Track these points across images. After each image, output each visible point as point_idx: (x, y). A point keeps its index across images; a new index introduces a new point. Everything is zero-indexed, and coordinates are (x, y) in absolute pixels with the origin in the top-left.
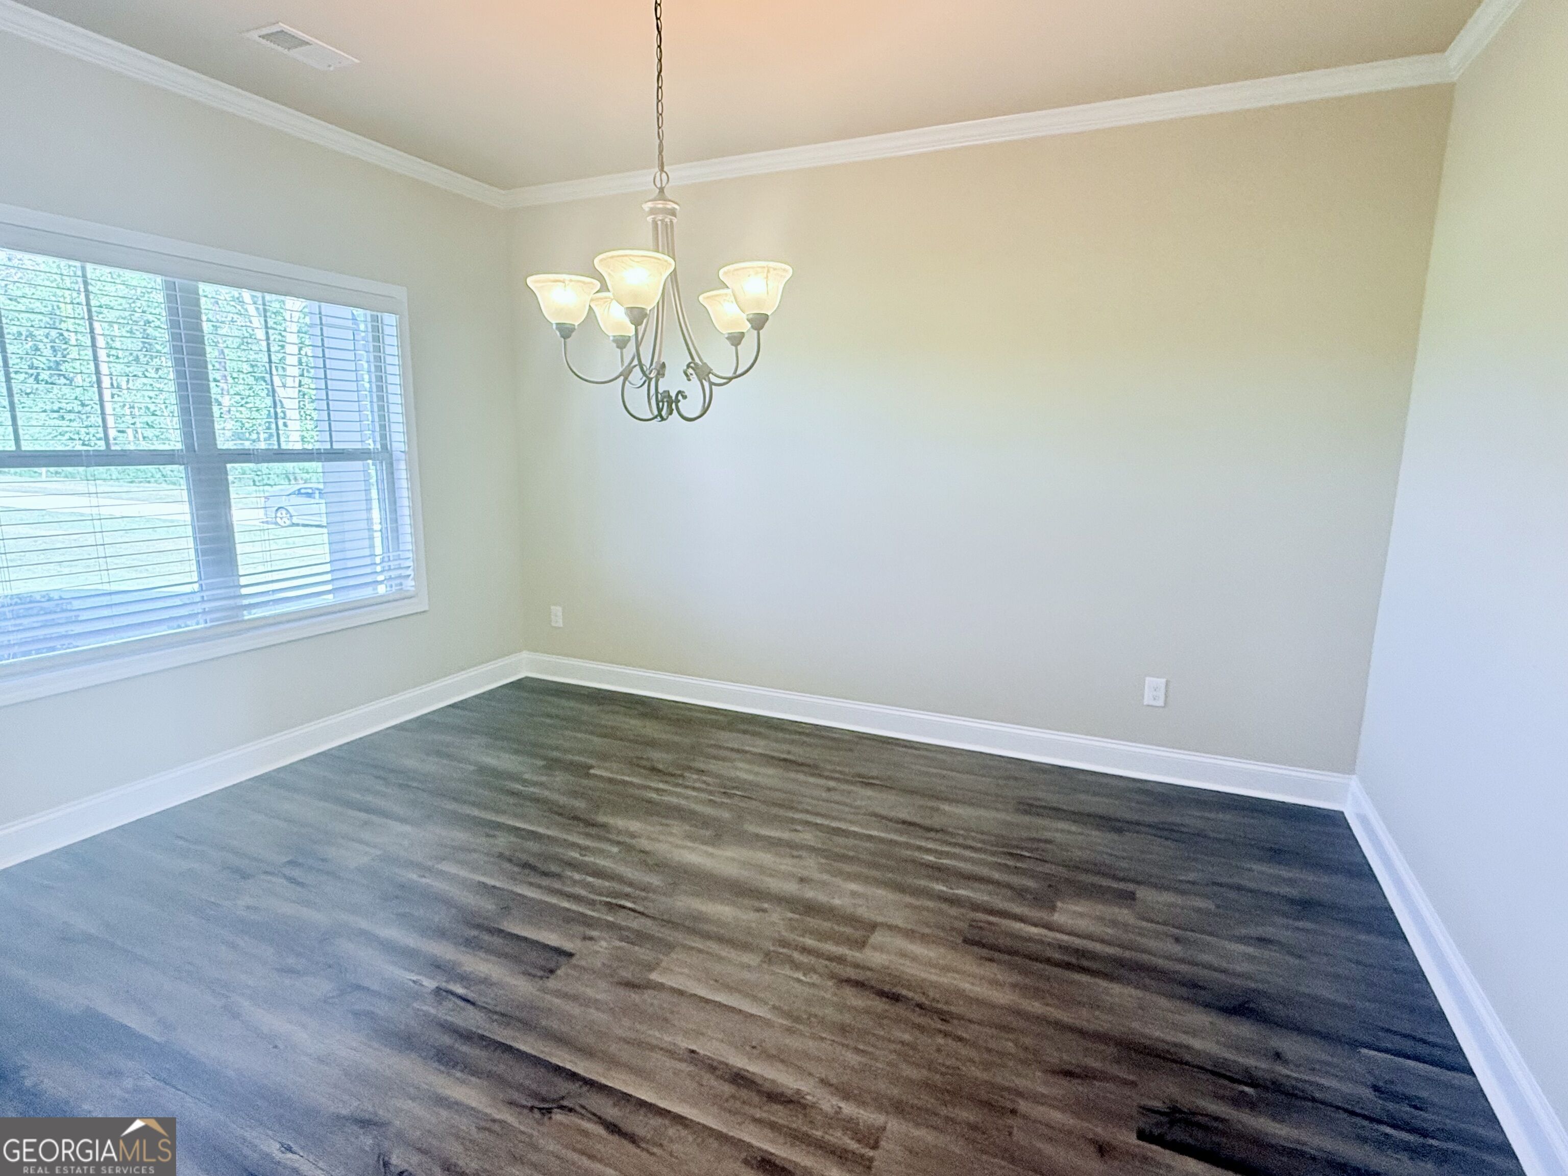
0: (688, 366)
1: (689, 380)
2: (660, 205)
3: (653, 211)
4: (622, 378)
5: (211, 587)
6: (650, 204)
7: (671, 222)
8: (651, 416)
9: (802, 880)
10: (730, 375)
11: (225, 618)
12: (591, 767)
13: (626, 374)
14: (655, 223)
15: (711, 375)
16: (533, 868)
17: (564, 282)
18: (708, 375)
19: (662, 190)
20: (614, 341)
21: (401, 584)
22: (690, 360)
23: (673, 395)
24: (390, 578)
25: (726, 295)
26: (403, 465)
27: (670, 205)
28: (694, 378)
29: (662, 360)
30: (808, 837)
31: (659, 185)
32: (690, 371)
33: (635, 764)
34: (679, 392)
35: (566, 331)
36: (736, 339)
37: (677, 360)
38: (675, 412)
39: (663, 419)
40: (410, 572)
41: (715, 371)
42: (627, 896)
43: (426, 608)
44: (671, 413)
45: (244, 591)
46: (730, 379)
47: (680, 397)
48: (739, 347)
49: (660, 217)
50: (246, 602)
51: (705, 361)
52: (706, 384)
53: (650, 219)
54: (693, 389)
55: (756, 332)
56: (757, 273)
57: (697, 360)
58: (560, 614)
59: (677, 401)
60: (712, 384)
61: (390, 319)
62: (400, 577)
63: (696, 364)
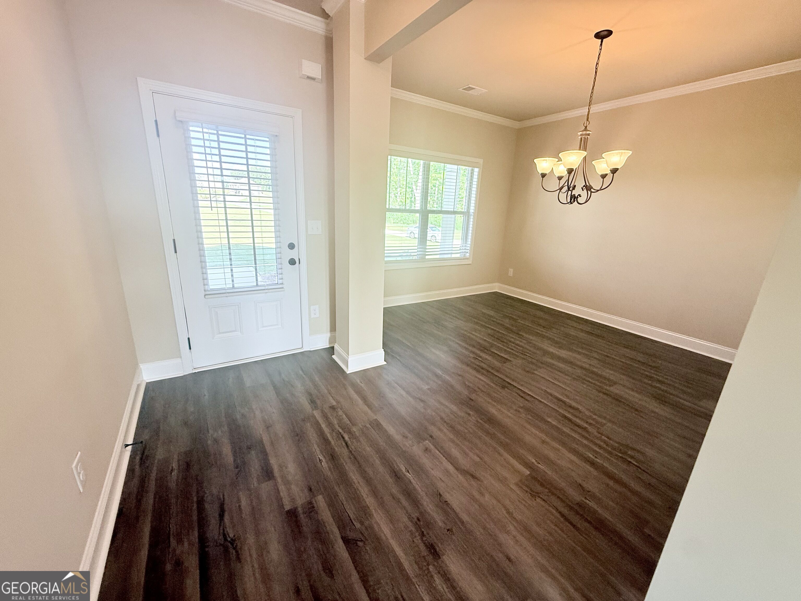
0: (584, 186)
1: (583, 191)
2: (584, 133)
3: (581, 135)
4: (559, 190)
5: (420, 248)
6: (581, 133)
7: (588, 138)
8: (566, 203)
9: (590, 365)
10: (599, 189)
11: (422, 257)
12: (518, 320)
13: (561, 189)
14: (581, 139)
15: (592, 189)
16: (499, 339)
17: (546, 160)
18: (591, 189)
19: (586, 127)
20: (557, 178)
21: (465, 254)
22: (585, 184)
23: (576, 196)
24: (462, 252)
25: (603, 161)
26: (472, 217)
27: (588, 132)
28: (585, 191)
29: (575, 184)
30: (595, 355)
31: (585, 125)
32: (584, 188)
33: (533, 322)
34: (579, 195)
35: (543, 175)
36: (604, 176)
37: (580, 183)
38: (576, 201)
39: (571, 203)
40: (468, 251)
41: (594, 188)
42: (528, 353)
43: (471, 263)
44: (574, 202)
45: (427, 250)
46: (598, 191)
47: (579, 196)
48: (604, 179)
49: (584, 136)
50: (427, 253)
51: (591, 184)
52: (589, 193)
53: (580, 137)
54: (584, 194)
55: (612, 175)
56: (617, 154)
57: (587, 184)
58: (512, 272)
59: (577, 198)
60: (591, 192)
61: (476, 170)
62: (465, 252)
63: (587, 185)
